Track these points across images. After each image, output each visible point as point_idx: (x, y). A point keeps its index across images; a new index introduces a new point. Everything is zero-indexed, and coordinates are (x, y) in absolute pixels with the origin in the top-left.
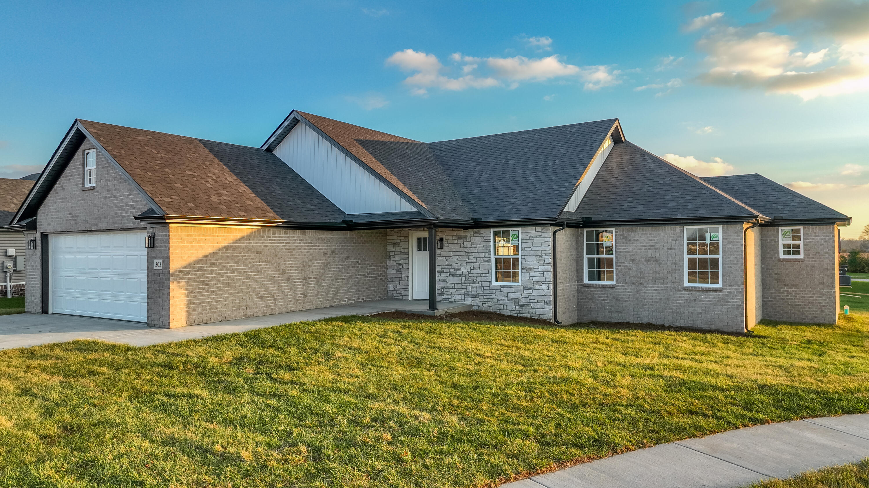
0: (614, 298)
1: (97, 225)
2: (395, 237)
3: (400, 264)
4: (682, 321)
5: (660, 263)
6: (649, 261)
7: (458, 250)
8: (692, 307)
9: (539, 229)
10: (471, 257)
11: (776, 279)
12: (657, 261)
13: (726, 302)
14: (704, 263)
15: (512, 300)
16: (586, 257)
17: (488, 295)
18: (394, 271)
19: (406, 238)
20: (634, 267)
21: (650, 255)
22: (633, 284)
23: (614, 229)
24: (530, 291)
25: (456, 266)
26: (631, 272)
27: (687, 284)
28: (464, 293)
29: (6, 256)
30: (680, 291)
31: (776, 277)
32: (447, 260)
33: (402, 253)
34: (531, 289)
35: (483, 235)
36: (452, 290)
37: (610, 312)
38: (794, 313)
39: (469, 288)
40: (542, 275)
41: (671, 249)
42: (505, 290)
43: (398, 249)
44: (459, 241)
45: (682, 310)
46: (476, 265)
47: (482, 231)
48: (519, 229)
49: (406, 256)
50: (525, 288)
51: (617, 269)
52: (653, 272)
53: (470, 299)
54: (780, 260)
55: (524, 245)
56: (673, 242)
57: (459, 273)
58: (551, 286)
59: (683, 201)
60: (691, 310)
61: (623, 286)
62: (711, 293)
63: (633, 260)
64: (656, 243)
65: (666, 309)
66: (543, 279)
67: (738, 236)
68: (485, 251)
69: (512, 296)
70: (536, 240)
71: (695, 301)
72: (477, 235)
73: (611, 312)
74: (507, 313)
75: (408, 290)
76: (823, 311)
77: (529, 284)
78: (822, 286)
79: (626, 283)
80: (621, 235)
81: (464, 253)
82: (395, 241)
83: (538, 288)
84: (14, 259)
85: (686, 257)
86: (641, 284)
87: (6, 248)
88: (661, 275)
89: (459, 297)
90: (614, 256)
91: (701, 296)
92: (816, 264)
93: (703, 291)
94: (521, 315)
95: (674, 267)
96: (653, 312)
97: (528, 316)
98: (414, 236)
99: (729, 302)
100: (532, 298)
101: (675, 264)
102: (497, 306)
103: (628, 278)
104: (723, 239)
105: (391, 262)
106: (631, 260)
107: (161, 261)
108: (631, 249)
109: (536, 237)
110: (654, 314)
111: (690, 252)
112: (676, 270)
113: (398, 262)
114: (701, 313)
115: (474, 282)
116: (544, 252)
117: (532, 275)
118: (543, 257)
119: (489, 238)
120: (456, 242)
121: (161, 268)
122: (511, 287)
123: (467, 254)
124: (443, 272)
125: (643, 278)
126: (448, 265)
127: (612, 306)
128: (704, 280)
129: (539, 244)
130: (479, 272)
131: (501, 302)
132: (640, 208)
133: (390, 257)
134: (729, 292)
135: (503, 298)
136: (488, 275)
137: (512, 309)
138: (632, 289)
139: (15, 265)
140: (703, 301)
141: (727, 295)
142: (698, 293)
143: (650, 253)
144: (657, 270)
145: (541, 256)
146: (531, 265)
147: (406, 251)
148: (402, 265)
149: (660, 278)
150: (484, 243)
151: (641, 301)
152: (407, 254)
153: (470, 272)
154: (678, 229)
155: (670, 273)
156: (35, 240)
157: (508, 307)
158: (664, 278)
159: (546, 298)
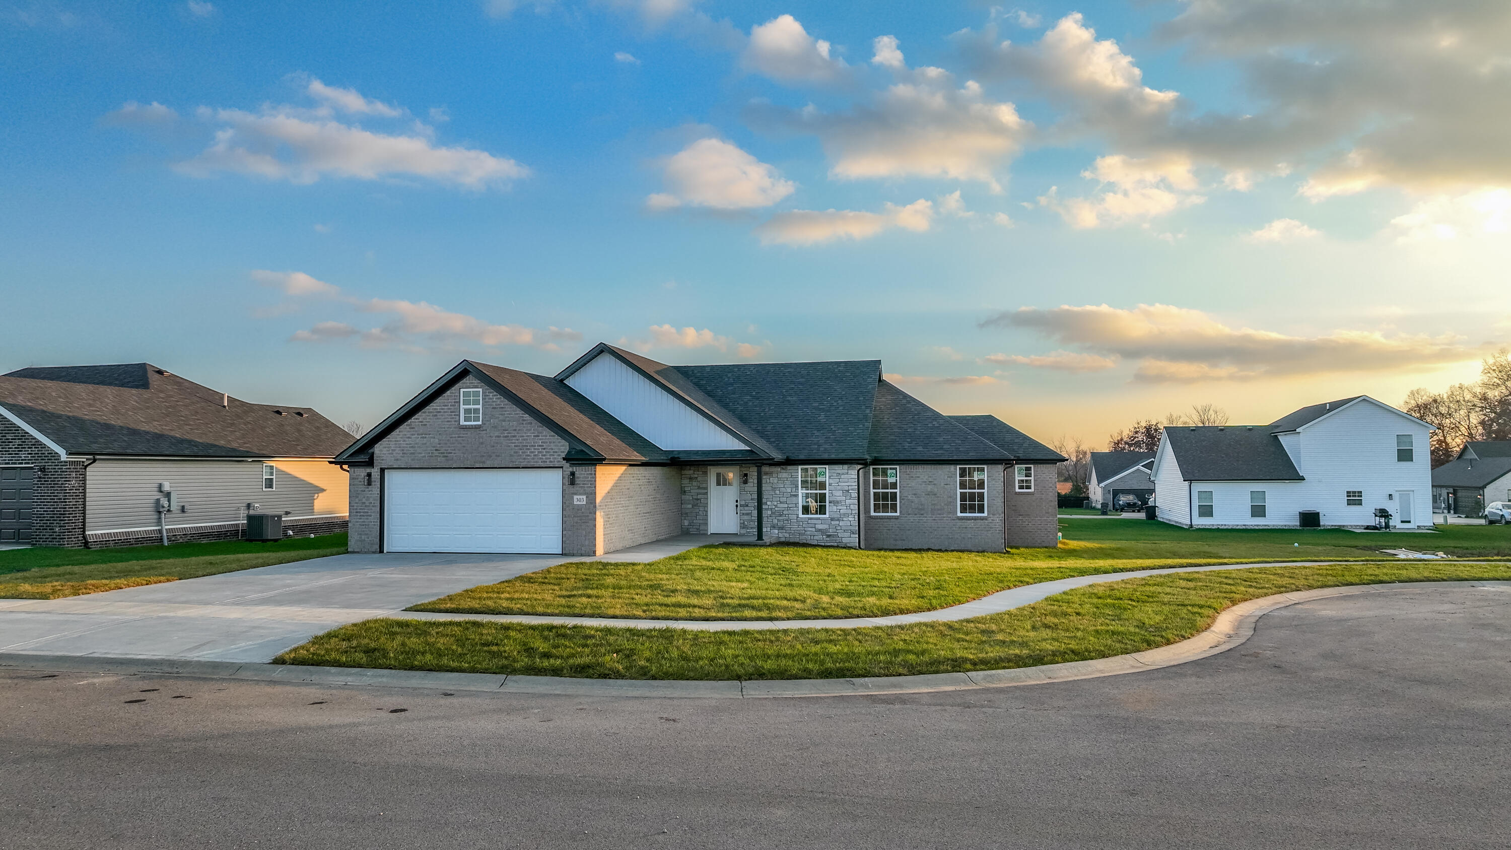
0: (898, 527)
1: (484, 462)
2: (691, 472)
3: (697, 499)
4: (956, 546)
5: (938, 497)
6: (928, 494)
8: (964, 533)
9: (846, 467)
10: (778, 492)
11: (1013, 510)
12: (935, 494)
13: (991, 528)
14: (972, 497)
15: (820, 530)
16: (872, 491)
17: (795, 527)
18: (690, 506)
19: (705, 473)
20: (916, 500)
21: (929, 490)
22: (916, 515)
23: (898, 467)
24: (838, 522)
26: (913, 504)
27: (959, 514)
28: (770, 525)
29: (161, 492)
30: (954, 520)
31: (1014, 508)
32: (751, 495)
33: (699, 488)
34: (838, 520)
35: (790, 471)
37: (894, 540)
38: (1028, 539)
39: (775, 521)
40: (848, 508)
41: (947, 484)
42: (812, 522)
43: (695, 484)
44: (765, 477)
45: (956, 536)
46: (784, 499)
47: (789, 467)
48: (827, 467)
49: (706, 491)
50: (832, 519)
51: (900, 502)
52: (932, 505)
53: (776, 531)
54: (1016, 493)
55: (831, 481)
56: (948, 479)
57: (765, 507)
58: (857, 517)
59: (954, 444)
60: (963, 535)
61: (906, 517)
62: (979, 521)
63: (915, 494)
64: (934, 479)
65: (942, 535)
66: (850, 511)
67: (999, 474)
68: (792, 486)
69: (820, 527)
70: (842, 477)
71: (966, 528)
72: (785, 471)
73: (896, 540)
74: (813, 541)
75: (706, 524)
76: (1048, 536)
77: (836, 516)
78: (1047, 515)
79: (909, 514)
80: (904, 472)
81: (771, 489)
82: (692, 476)
83: (844, 519)
84: (168, 495)
85: (959, 491)
86: (922, 514)
87: (160, 482)
88: (939, 507)
90: (898, 491)
91: (971, 524)
92: (1043, 496)
93: (973, 519)
94: (829, 544)
95: (949, 500)
96: (932, 538)
98: (713, 472)
99: (992, 528)
100: (839, 528)
102: (804, 536)
103: (911, 509)
104: (988, 477)
105: (687, 497)
106: (912, 494)
107: (584, 497)
108: (913, 484)
109: (843, 474)
110: (933, 540)
111: (963, 485)
112: (951, 502)
113: (695, 497)
114: (971, 538)
115: (781, 515)
116: (850, 488)
117: (839, 508)
118: (850, 491)
119: (796, 474)
121: (583, 503)
122: (819, 519)
123: (774, 489)
124: (747, 506)
125: (924, 509)
126: (752, 500)
127: (896, 535)
128: (972, 509)
129: (847, 480)
130: (786, 506)
131: (808, 533)
132: (920, 448)
133: (685, 492)
134: (992, 520)
135: (810, 529)
136: (795, 509)
137: (819, 538)
138: (914, 520)
140: (973, 528)
141: (991, 522)
142: (969, 522)
143: (929, 488)
144: (936, 502)
145: (848, 491)
146: (839, 499)
147: (704, 485)
148: (700, 499)
149: (938, 510)
150: (791, 479)
151: (922, 530)
152: (706, 488)
153: (776, 506)
154: (952, 467)
155: (945, 504)
156: (369, 475)
157: (816, 538)
158: (941, 510)
159: (852, 528)
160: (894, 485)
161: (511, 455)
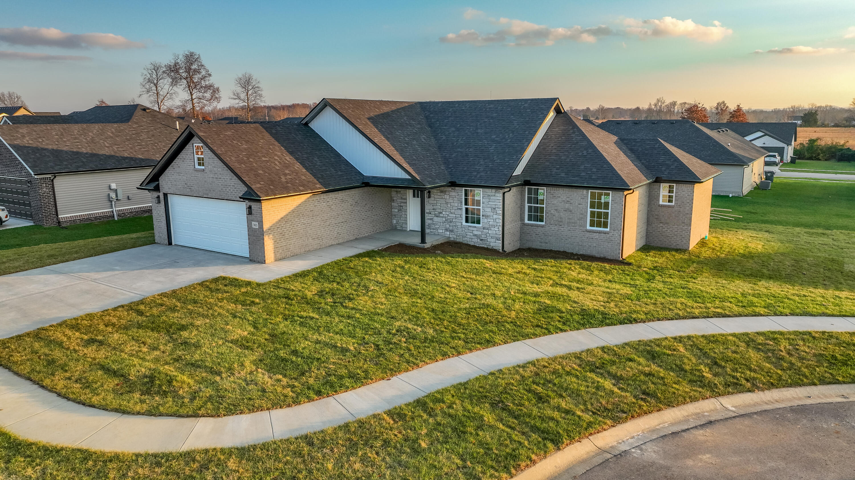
0: (543, 233)
1: (208, 194)
3: (401, 206)
5: (573, 213)
6: (566, 211)
7: (440, 200)
8: (591, 242)
9: (494, 190)
10: (449, 205)
11: (656, 219)
12: (571, 211)
13: (611, 240)
14: (599, 215)
15: (475, 235)
16: (527, 205)
17: (460, 231)
18: (396, 210)
20: (557, 214)
21: (567, 207)
22: (556, 225)
23: (545, 188)
24: (487, 231)
25: (439, 211)
26: (554, 217)
27: (588, 227)
28: (444, 228)
29: (110, 189)
30: (584, 231)
31: (656, 217)
32: (432, 206)
33: (402, 198)
34: (488, 229)
35: (457, 191)
36: (436, 226)
38: (665, 242)
39: (448, 226)
40: (495, 221)
41: (580, 204)
42: (471, 228)
43: (399, 195)
44: (441, 194)
45: (584, 244)
46: (453, 211)
47: (457, 188)
48: (481, 189)
49: (405, 201)
50: (484, 228)
51: (546, 215)
52: (568, 219)
53: (448, 233)
54: (659, 205)
55: (484, 201)
56: (582, 200)
57: (441, 215)
58: (501, 229)
59: (590, 172)
60: (589, 244)
61: (549, 226)
62: (602, 234)
63: (556, 210)
64: (571, 200)
65: (575, 242)
66: (495, 224)
67: (621, 199)
68: (459, 202)
69: (476, 233)
70: (491, 198)
71: (592, 238)
72: (453, 191)
73: (541, 243)
74: (472, 244)
75: (406, 224)
76: (682, 241)
77: (487, 226)
78: (683, 224)
79: (552, 224)
80: (550, 192)
81: (445, 203)
82: (397, 190)
83: (492, 229)
84: (116, 191)
85: (589, 210)
86: (560, 225)
87: (109, 183)
88: (573, 221)
89: (441, 231)
90: (544, 206)
91: (596, 236)
92: (681, 210)
93: (597, 232)
94: (481, 246)
95: (581, 216)
96: (567, 244)
97: (486, 246)
100: (488, 235)
101: (582, 214)
102: (466, 239)
103: (553, 221)
104: (612, 200)
105: (394, 204)
107: (257, 223)
108: (555, 202)
109: (492, 196)
111: (592, 206)
112: (582, 218)
113: (399, 205)
114: (596, 247)
115: (451, 222)
116: (496, 206)
117: (488, 220)
119: (461, 194)
120: (439, 194)
121: (257, 227)
122: (475, 227)
123: (447, 203)
124: (430, 213)
125: (562, 222)
126: (433, 209)
127: (541, 239)
128: (599, 225)
130: (455, 216)
131: (468, 236)
132: (563, 175)
133: (394, 200)
134: (613, 234)
135: (470, 234)
136: (460, 218)
137: (475, 241)
138: (555, 229)
139: (117, 196)
140: (598, 239)
141: (611, 236)
142: (595, 234)
143: (567, 206)
144: (571, 217)
145: (495, 209)
146: (488, 214)
147: (404, 197)
148: (402, 206)
149: (572, 223)
150: (458, 197)
151: (560, 237)
152: (406, 199)
153: (448, 215)
154: (585, 191)
155: (578, 220)
156: (158, 197)
157: (473, 240)
158: (574, 223)
159: (497, 236)
160: (542, 202)
161: (220, 191)
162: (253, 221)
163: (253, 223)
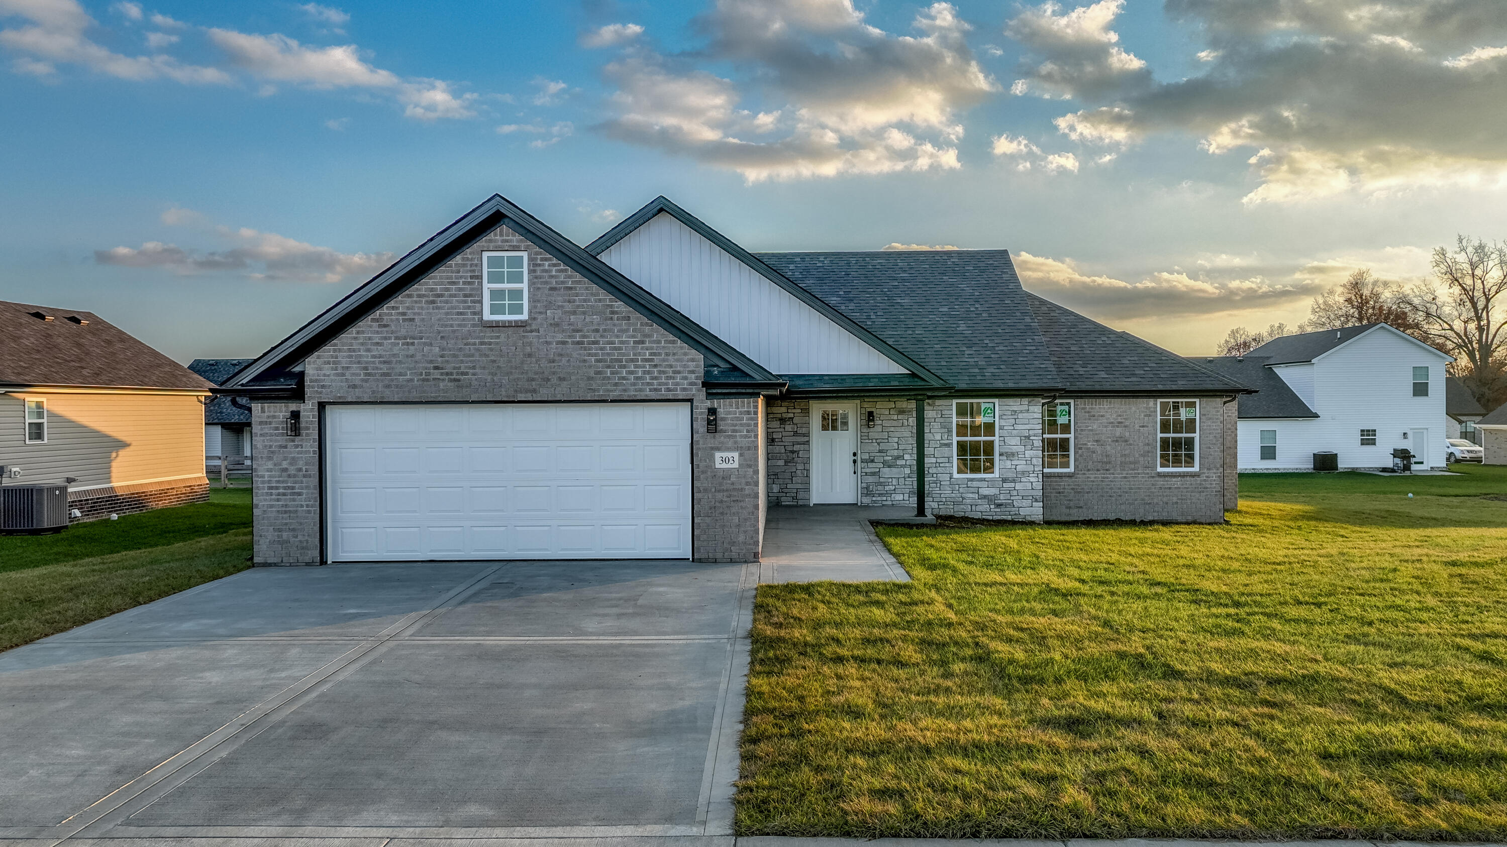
0: (1073, 489)
1: (534, 391)
2: (784, 409)
3: (793, 452)
4: (1156, 514)
5: (1131, 444)
6: (1117, 441)
7: (899, 429)
8: (1167, 496)
9: (1025, 401)
12: (1126, 441)
13: (1204, 488)
14: (1177, 444)
15: (985, 497)
17: (947, 492)
18: (781, 463)
19: (806, 412)
20: (1099, 449)
21: (1118, 434)
22: (1098, 470)
23: (1072, 401)
24: (1013, 485)
25: (896, 453)
26: (1094, 455)
27: (1160, 469)
28: (908, 491)
30: (1153, 477)
32: (879, 444)
33: (796, 434)
34: (1014, 481)
35: (940, 408)
36: (887, 488)
37: (1067, 508)
40: (1029, 462)
41: (1143, 426)
42: (975, 484)
43: (789, 428)
44: (900, 417)
45: (1155, 501)
46: (929, 451)
47: (939, 402)
48: (996, 401)
49: (806, 439)
50: (1004, 480)
51: (1075, 453)
52: (1122, 456)
55: (1003, 423)
56: (1146, 418)
57: (899, 462)
58: (1041, 477)
60: (1165, 499)
61: (1084, 474)
62: (1188, 479)
63: (1097, 441)
64: (1126, 419)
65: (1136, 500)
66: (1031, 468)
67: (1218, 411)
68: (943, 430)
69: (985, 491)
70: (1020, 416)
71: (1170, 488)
72: (931, 408)
73: (1070, 508)
74: (978, 516)
75: (807, 490)
77: (1010, 475)
79: (1089, 470)
80: (1083, 409)
82: (784, 416)
83: (1023, 480)
85: (1159, 436)
86: (1107, 470)
88: (1132, 459)
89: (901, 497)
90: (1071, 436)
91: (1177, 482)
93: (1177, 476)
94: (999, 518)
95: (1147, 448)
96: (1121, 504)
97: (1009, 518)
98: (817, 409)
99: (1207, 488)
100: (1015, 493)
101: (1148, 444)
102: (962, 506)
103: (1091, 463)
104: (1201, 415)
105: (776, 449)
106: (1094, 441)
107: (736, 455)
108: (1095, 427)
109: (1021, 412)
110: (1123, 507)
111: (1164, 428)
112: (1148, 452)
113: (790, 448)
114: (1177, 503)
116: (1031, 432)
117: (1014, 462)
118: (1031, 438)
119: (949, 412)
120: (895, 417)
121: (736, 465)
122: (984, 480)
124: (873, 461)
125: (1110, 463)
126: (880, 451)
127: (1070, 500)
128: (1177, 461)
129: (1026, 421)
130: (933, 460)
131: (968, 501)
132: (1103, 375)
134: (1207, 477)
135: (971, 495)
136: (947, 465)
137: (984, 510)
138: (1095, 477)
140: (1179, 488)
141: (1205, 480)
142: (1174, 480)
143: (1118, 431)
144: (1127, 452)
145: (1028, 437)
146: (1014, 449)
147: (804, 430)
148: (798, 452)
149: (1131, 463)
150: (942, 420)
151: (1107, 492)
152: (807, 435)
154: (1151, 402)
155: (1142, 455)
156: (296, 415)
157: (979, 508)
158: (1135, 463)
159: (1034, 493)
160: (1066, 428)
161: (590, 378)
162: (718, 449)
163: (718, 455)
